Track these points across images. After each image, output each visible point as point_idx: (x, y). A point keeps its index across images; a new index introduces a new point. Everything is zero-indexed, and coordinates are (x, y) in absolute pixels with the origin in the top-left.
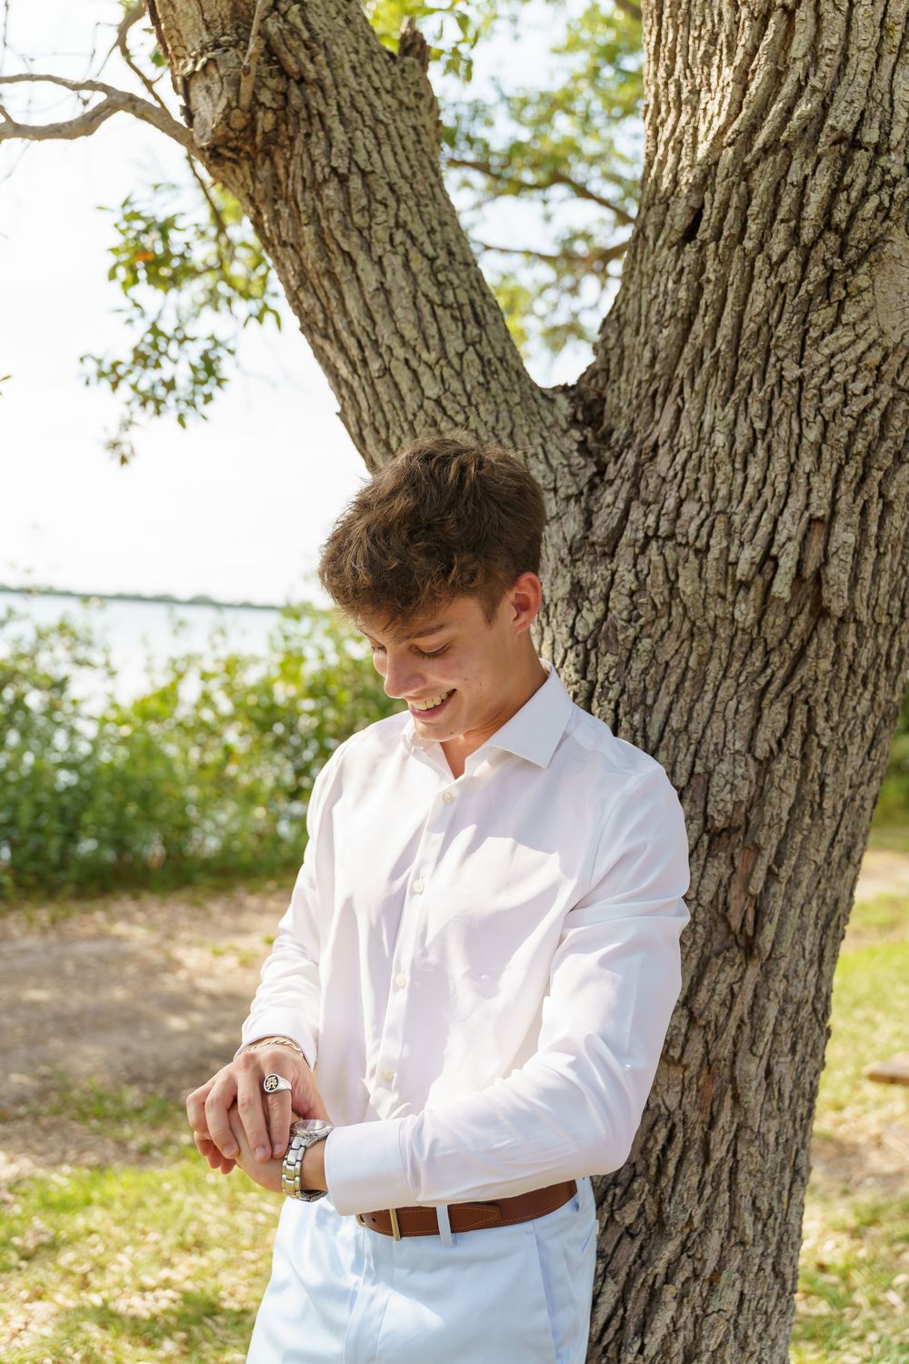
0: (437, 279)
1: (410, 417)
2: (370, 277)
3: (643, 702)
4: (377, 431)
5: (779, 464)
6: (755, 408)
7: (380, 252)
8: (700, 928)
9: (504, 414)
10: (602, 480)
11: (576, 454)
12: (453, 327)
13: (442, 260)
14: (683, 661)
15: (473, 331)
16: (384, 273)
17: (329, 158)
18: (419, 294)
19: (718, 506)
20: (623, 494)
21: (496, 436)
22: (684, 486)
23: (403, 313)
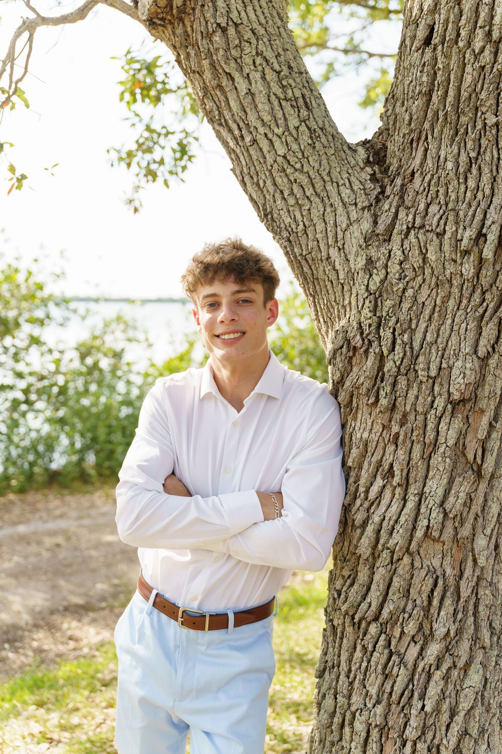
0: (282, 84)
1: (270, 168)
2: (242, 86)
3: (410, 327)
4: (252, 177)
5: (486, 178)
6: (470, 144)
7: (248, 71)
8: (448, 460)
9: (324, 162)
10: (384, 196)
11: (369, 182)
12: (292, 112)
13: (285, 71)
14: (433, 301)
15: (304, 113)
16: (250, 84)
17: (215, 18)
18: (271, 94)
19: (450, 206)
20: (395, 204)
21: (320, 175)
22: (429, 195)
23: (263, 107)
